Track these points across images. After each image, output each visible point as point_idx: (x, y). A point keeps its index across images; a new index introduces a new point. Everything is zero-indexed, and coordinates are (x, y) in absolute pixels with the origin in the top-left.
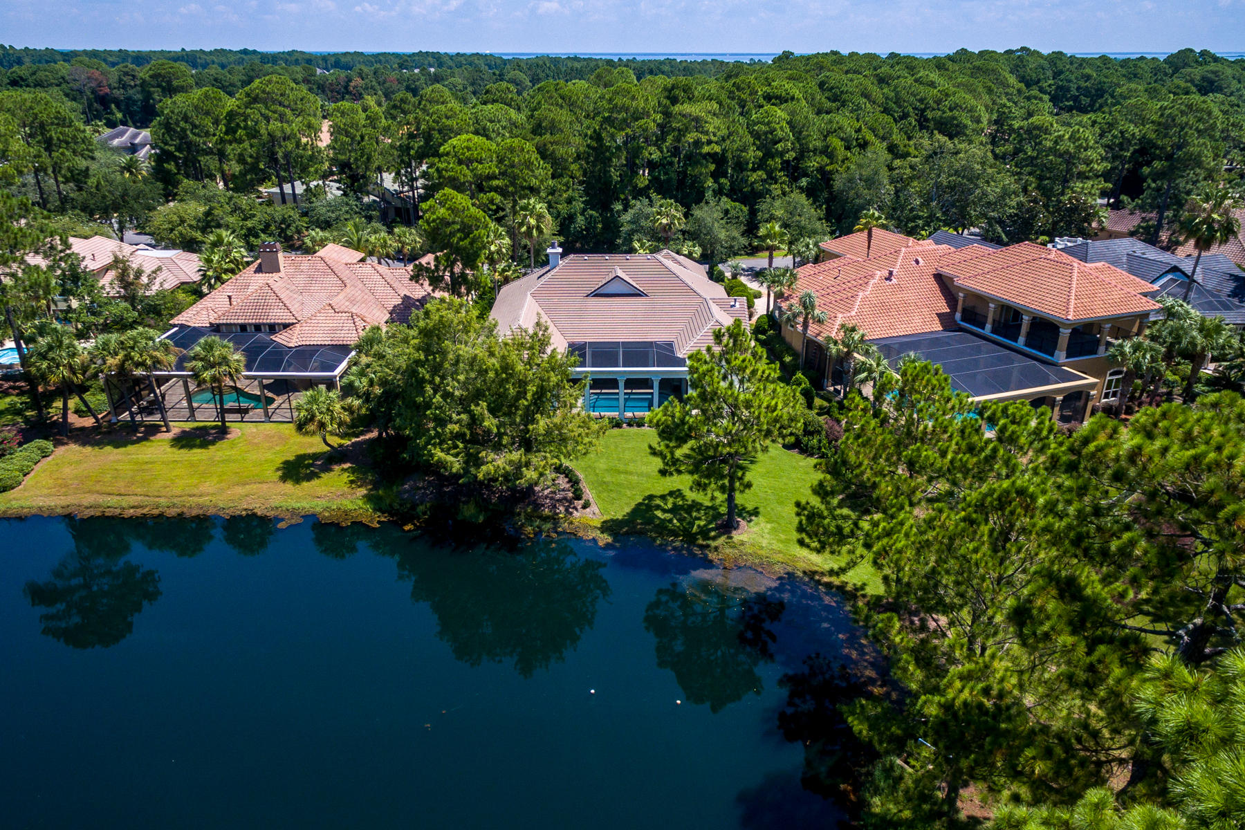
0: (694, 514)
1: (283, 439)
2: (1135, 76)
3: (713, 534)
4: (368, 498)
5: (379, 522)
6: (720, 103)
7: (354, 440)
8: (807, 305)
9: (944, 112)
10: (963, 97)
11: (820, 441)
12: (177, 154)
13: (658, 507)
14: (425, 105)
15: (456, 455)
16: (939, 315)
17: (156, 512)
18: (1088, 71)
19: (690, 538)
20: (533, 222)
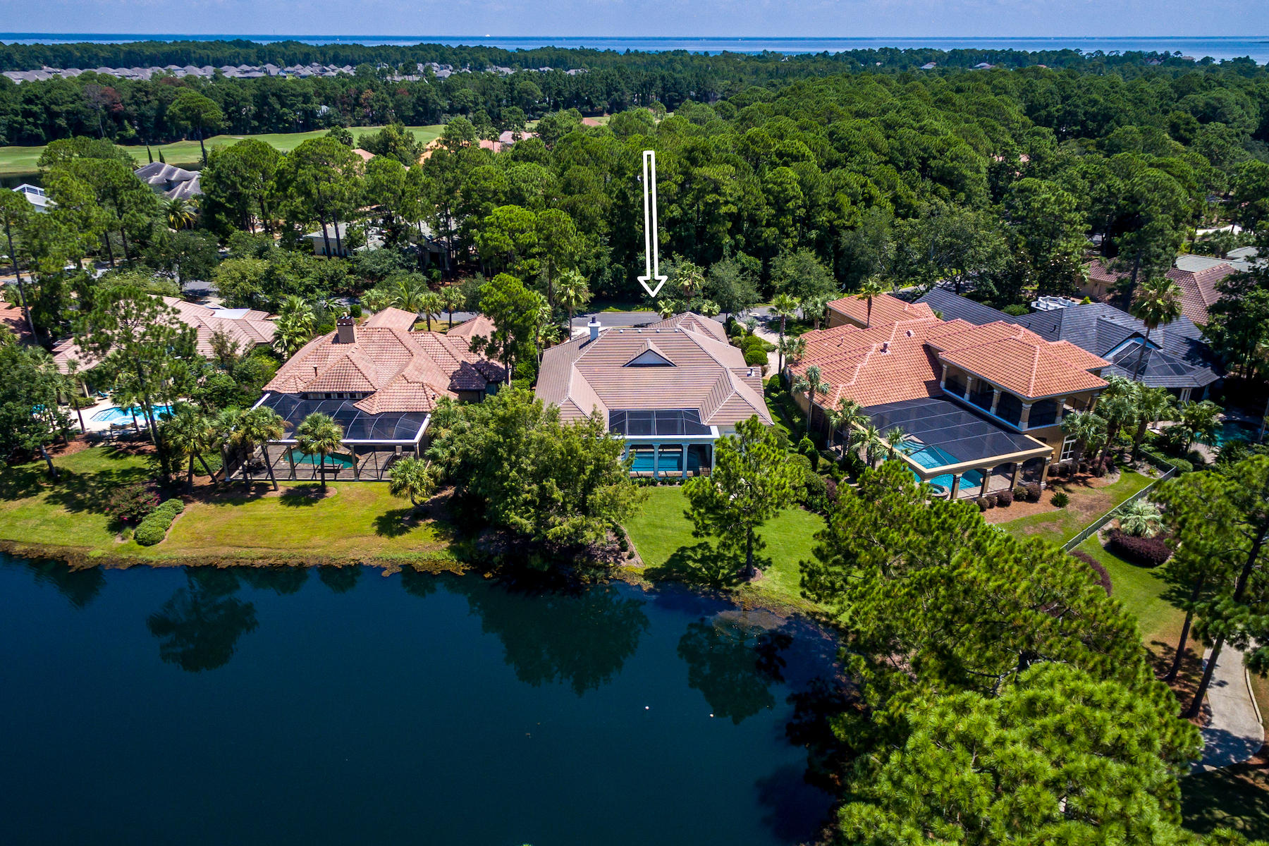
0: (719, 564)
1: (373, 497)
2: (1141, 101)
3: (734, 581)
4: (452, 549)
5: (463, 571)
6: (736, 166)
7: (433, 497)
8: (813, 377)
9: (946, 162)
10: (964, 148)
11: (822, 500)
12: (228, 205)
13: (690, 558)
14: (463, 166)
15: (528, 519)
16: (927, 383)
17: (280, 562)
18: (1095, 96)
19: (716, 584)
20: (572, 293)
